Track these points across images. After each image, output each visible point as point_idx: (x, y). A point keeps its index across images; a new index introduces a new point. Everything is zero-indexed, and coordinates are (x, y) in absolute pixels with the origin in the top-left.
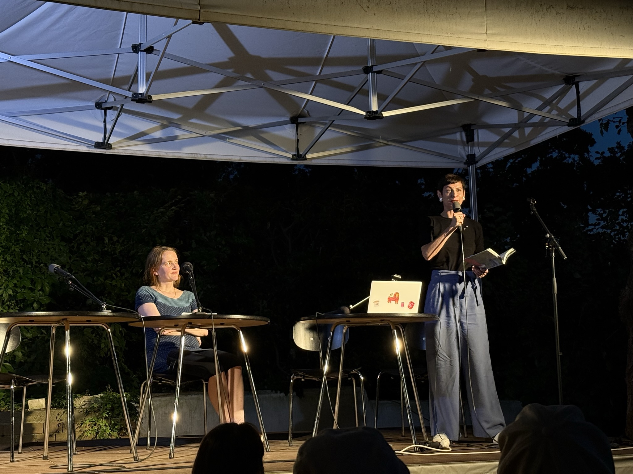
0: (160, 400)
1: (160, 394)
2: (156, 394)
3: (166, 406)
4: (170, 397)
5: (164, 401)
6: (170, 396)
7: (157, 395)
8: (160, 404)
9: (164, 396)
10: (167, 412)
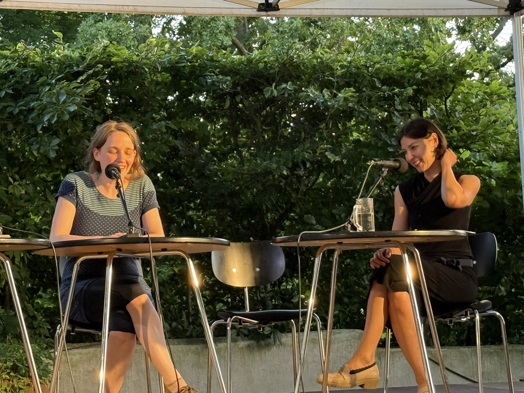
0: (81, 354)
1: (80, 345)
2: (75, 345)
3: (90, 361)
4: (94, 349)
5: (86, 353)
6: (94, 347)
7: (77, 346)
8: (80, 358)
9: (86, 347)
10: (90, 369)
